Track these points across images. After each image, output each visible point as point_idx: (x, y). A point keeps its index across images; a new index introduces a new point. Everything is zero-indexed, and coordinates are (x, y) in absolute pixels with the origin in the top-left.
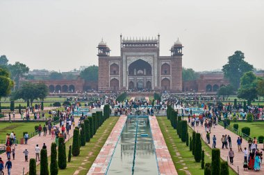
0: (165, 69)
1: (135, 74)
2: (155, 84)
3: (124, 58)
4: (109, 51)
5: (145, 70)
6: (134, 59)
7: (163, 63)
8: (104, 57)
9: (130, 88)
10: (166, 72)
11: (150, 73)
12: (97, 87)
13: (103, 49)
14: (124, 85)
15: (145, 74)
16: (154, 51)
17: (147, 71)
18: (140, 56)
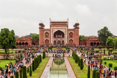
0: (71, 35)
1: (57, 37)
2: (66, 42)
3: (51, 30)
4: (44, 26)
5: (61, 35)
6: (56, 30)
7: (70, 32)
8: (42, 29)
9: (54, 44)
10: (71, 36)
11: (64, 36)
12: (39, 43)
13: (42, 25)
14: (51, 43)
15: (61, 37)
16: (66, 26)
17: (62, 36)
18: (59, 29)
